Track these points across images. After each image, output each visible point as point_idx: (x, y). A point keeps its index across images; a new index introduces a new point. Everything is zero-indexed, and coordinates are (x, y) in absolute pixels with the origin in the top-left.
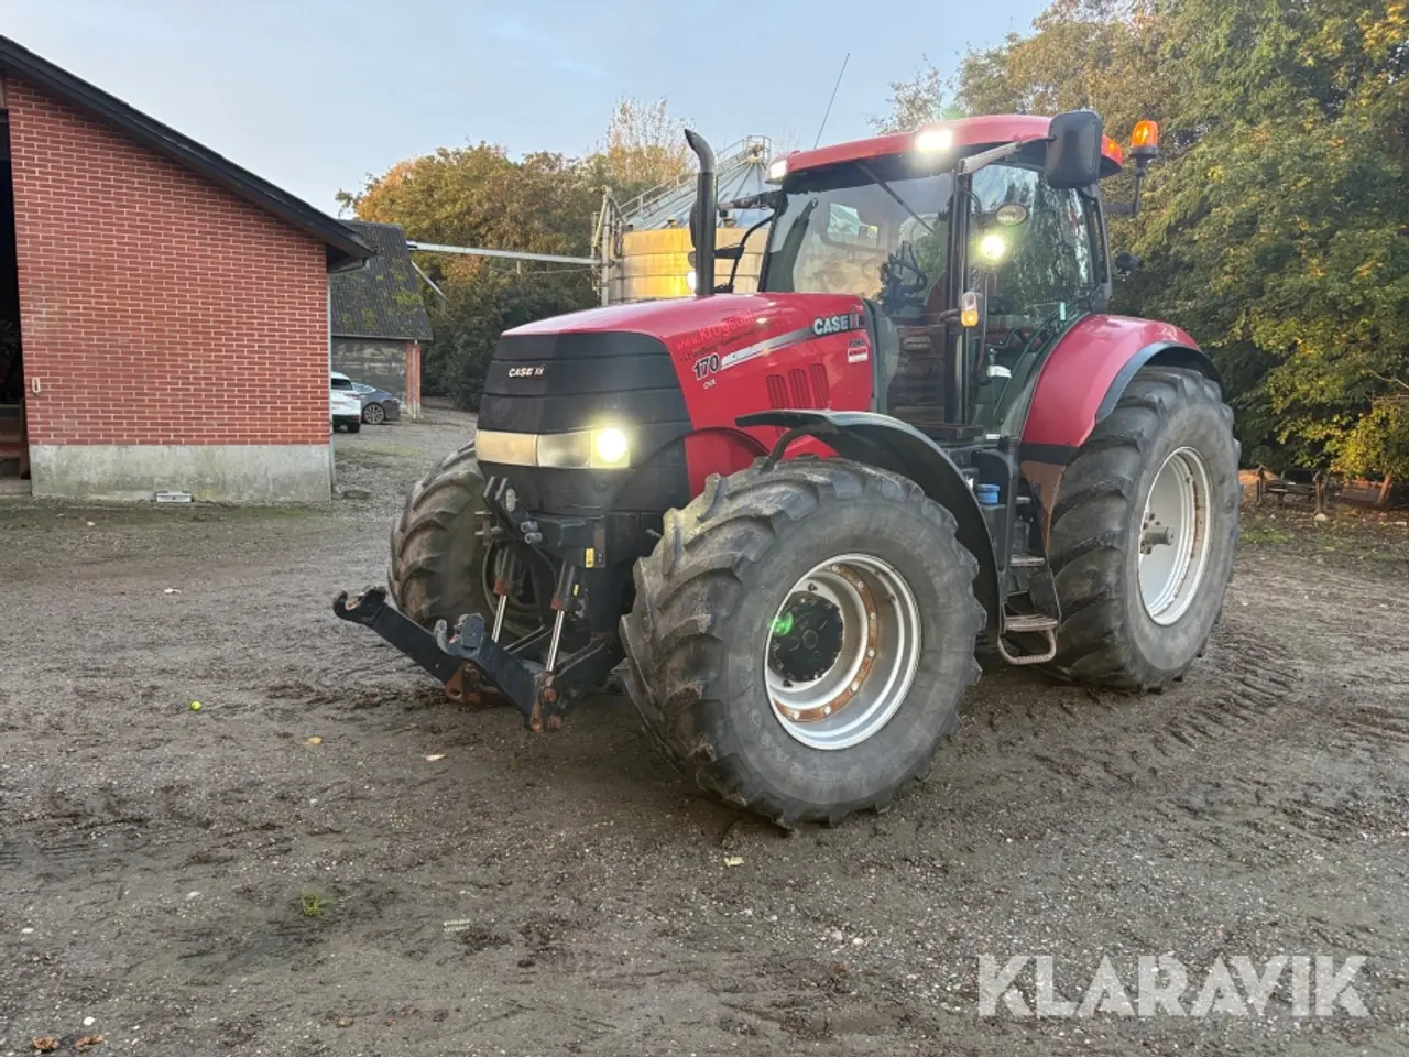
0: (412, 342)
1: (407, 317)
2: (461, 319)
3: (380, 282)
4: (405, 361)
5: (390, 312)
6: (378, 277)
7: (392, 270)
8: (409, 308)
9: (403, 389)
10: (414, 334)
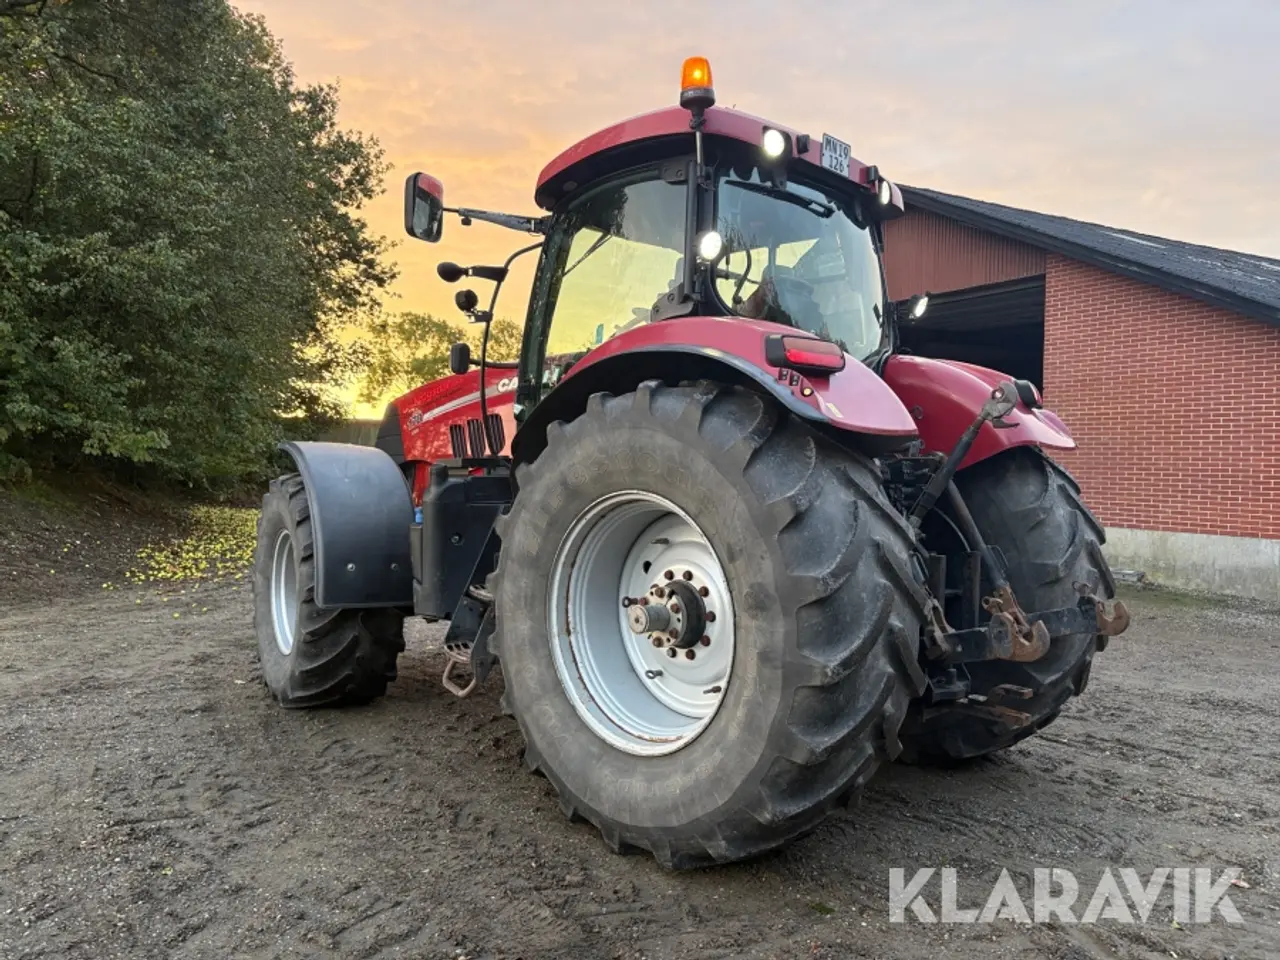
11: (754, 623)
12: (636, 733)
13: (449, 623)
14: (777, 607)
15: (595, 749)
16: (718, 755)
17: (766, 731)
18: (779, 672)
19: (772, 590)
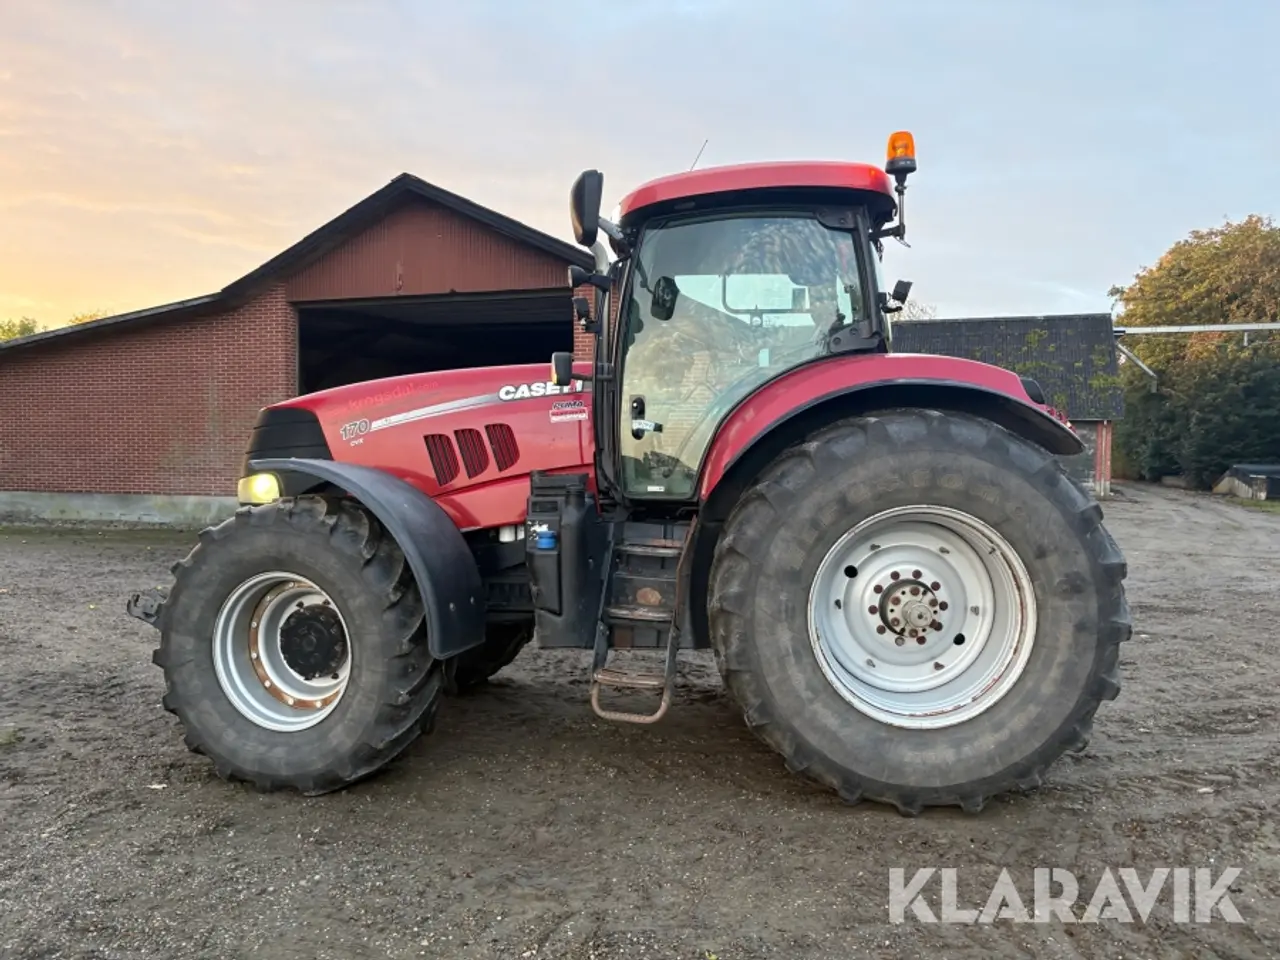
0: (1102, 422)
1: (1100, 399)
2: (1197, 396)
3: (1079, 368)
4: (1095, 441)
5: (1083, 395)
6: (1077, 364)
7: (1093, 357)
8: (1103, 390)
9: (1093, 468)
10: (1104, 415)
11: (1066, 604)
12: (907, 713)
13: (592, 652)
14: (1091, 589)
15: (883, 734)
16: (1033, 710)
17: (1082, 682)
18: (1095, 637)
19: (1088, 576)
